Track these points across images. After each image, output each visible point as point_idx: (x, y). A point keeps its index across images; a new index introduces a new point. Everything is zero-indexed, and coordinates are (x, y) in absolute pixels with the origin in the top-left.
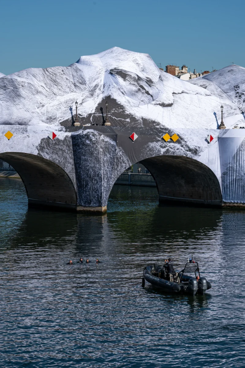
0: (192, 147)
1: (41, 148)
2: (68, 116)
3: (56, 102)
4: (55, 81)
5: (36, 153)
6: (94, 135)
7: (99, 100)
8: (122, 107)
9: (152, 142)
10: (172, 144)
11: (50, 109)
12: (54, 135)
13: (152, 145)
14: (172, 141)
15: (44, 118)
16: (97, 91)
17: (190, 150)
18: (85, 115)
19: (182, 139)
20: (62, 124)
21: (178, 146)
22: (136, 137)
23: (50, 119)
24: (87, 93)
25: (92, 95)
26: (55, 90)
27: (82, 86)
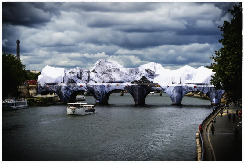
0: (163, 88)
1: (125, 88)
2: (133, 81)
3: (131, 77)
4: (132, 72)
5: (124, 89)
6: (136, 85)
7: (141, 77)
8: (147, 79)
9: (153, 87)
10: (158, 88)
11: (129, 79)
12: (128, 85)
13: (152, 88)
14: (158, 87)
15: (127, 81)
16: (142, 75)
17: (163, 89)
18: (137, 80)
19: (160, 86)
20: (131, 82)
21: (159, 88)
22: (148, 86)
23: (129, 81)
24: (139, 75)
25: (140, 76)
26: (131, 74)
27: (138, 73)
